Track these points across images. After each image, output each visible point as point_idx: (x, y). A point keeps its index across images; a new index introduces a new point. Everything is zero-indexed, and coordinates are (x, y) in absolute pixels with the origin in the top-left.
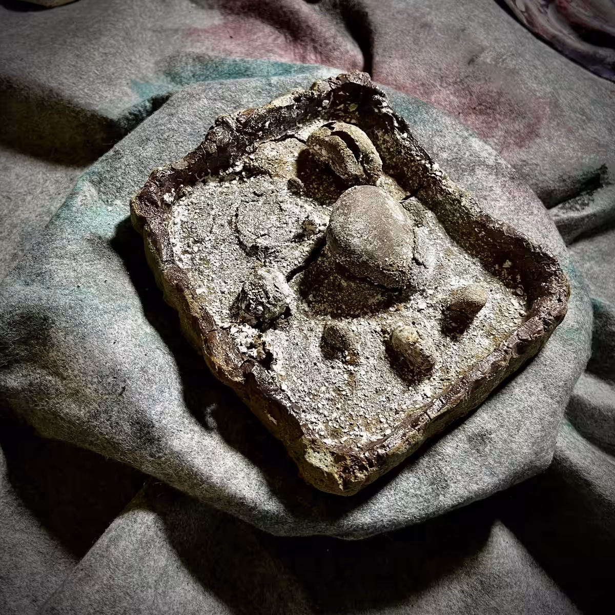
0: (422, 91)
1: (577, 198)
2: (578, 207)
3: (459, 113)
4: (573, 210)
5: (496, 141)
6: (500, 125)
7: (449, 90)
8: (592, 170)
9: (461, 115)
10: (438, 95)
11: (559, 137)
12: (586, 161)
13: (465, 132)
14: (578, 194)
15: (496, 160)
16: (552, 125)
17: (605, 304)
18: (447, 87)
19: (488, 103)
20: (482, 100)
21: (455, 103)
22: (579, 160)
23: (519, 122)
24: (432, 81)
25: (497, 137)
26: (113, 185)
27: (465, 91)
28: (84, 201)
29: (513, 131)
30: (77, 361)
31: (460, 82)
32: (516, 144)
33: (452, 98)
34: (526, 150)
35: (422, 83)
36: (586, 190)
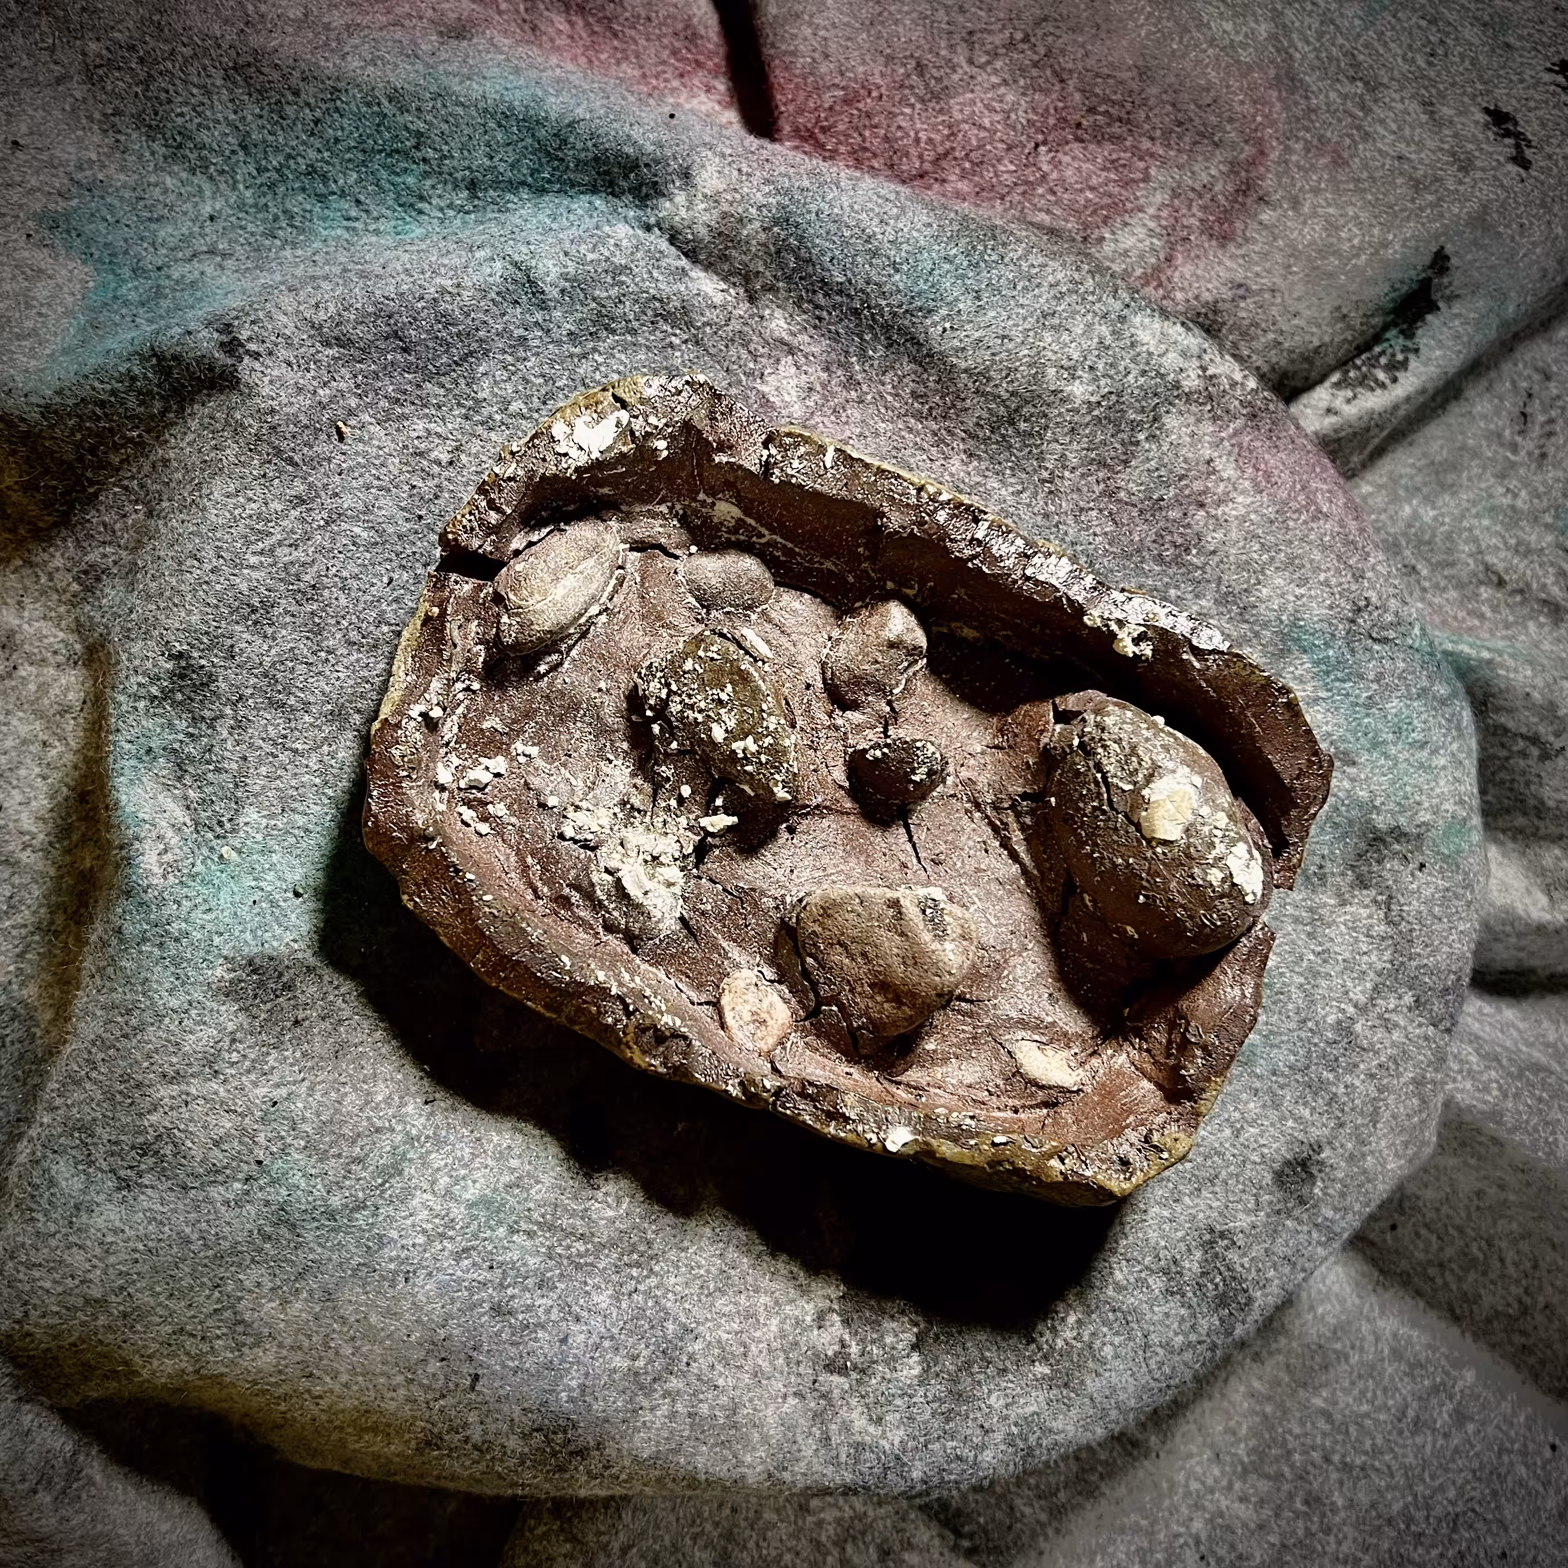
0: (921, 91)
1: (1377, 349)
2: (1381, 375)
3: (1037, 146)
4: (1372, 390)
5: (1152, 225)
6: (1153, 172)
7: (996, 71)
8: (1413, 273)
9: (1043, 149)
10: (970, 95)
11: (1316, 191)
12: (1395, 251)
13: (1111, 300)
14: (1377, 338)
15: (1204, 369)
16: (1294, 158)
17: (1481, 661)
18: (989, 63)
19: (1114, 102)
20: (1097, 95)
21: (1020, 113)
22: (1377, 252)
23: (1207, 160)
24: (943, 53)
25: (1151, 211)
26: (218, 770)
27: (1043, 68)
28: (168, 857)
29: (1193, 189)
30: (337, 1353)
31: (1026, 39)
32: (1207, 230)
33: (1010, 98)
34: (1239, 252)
35: (919, 64)
36: (1396, 325)
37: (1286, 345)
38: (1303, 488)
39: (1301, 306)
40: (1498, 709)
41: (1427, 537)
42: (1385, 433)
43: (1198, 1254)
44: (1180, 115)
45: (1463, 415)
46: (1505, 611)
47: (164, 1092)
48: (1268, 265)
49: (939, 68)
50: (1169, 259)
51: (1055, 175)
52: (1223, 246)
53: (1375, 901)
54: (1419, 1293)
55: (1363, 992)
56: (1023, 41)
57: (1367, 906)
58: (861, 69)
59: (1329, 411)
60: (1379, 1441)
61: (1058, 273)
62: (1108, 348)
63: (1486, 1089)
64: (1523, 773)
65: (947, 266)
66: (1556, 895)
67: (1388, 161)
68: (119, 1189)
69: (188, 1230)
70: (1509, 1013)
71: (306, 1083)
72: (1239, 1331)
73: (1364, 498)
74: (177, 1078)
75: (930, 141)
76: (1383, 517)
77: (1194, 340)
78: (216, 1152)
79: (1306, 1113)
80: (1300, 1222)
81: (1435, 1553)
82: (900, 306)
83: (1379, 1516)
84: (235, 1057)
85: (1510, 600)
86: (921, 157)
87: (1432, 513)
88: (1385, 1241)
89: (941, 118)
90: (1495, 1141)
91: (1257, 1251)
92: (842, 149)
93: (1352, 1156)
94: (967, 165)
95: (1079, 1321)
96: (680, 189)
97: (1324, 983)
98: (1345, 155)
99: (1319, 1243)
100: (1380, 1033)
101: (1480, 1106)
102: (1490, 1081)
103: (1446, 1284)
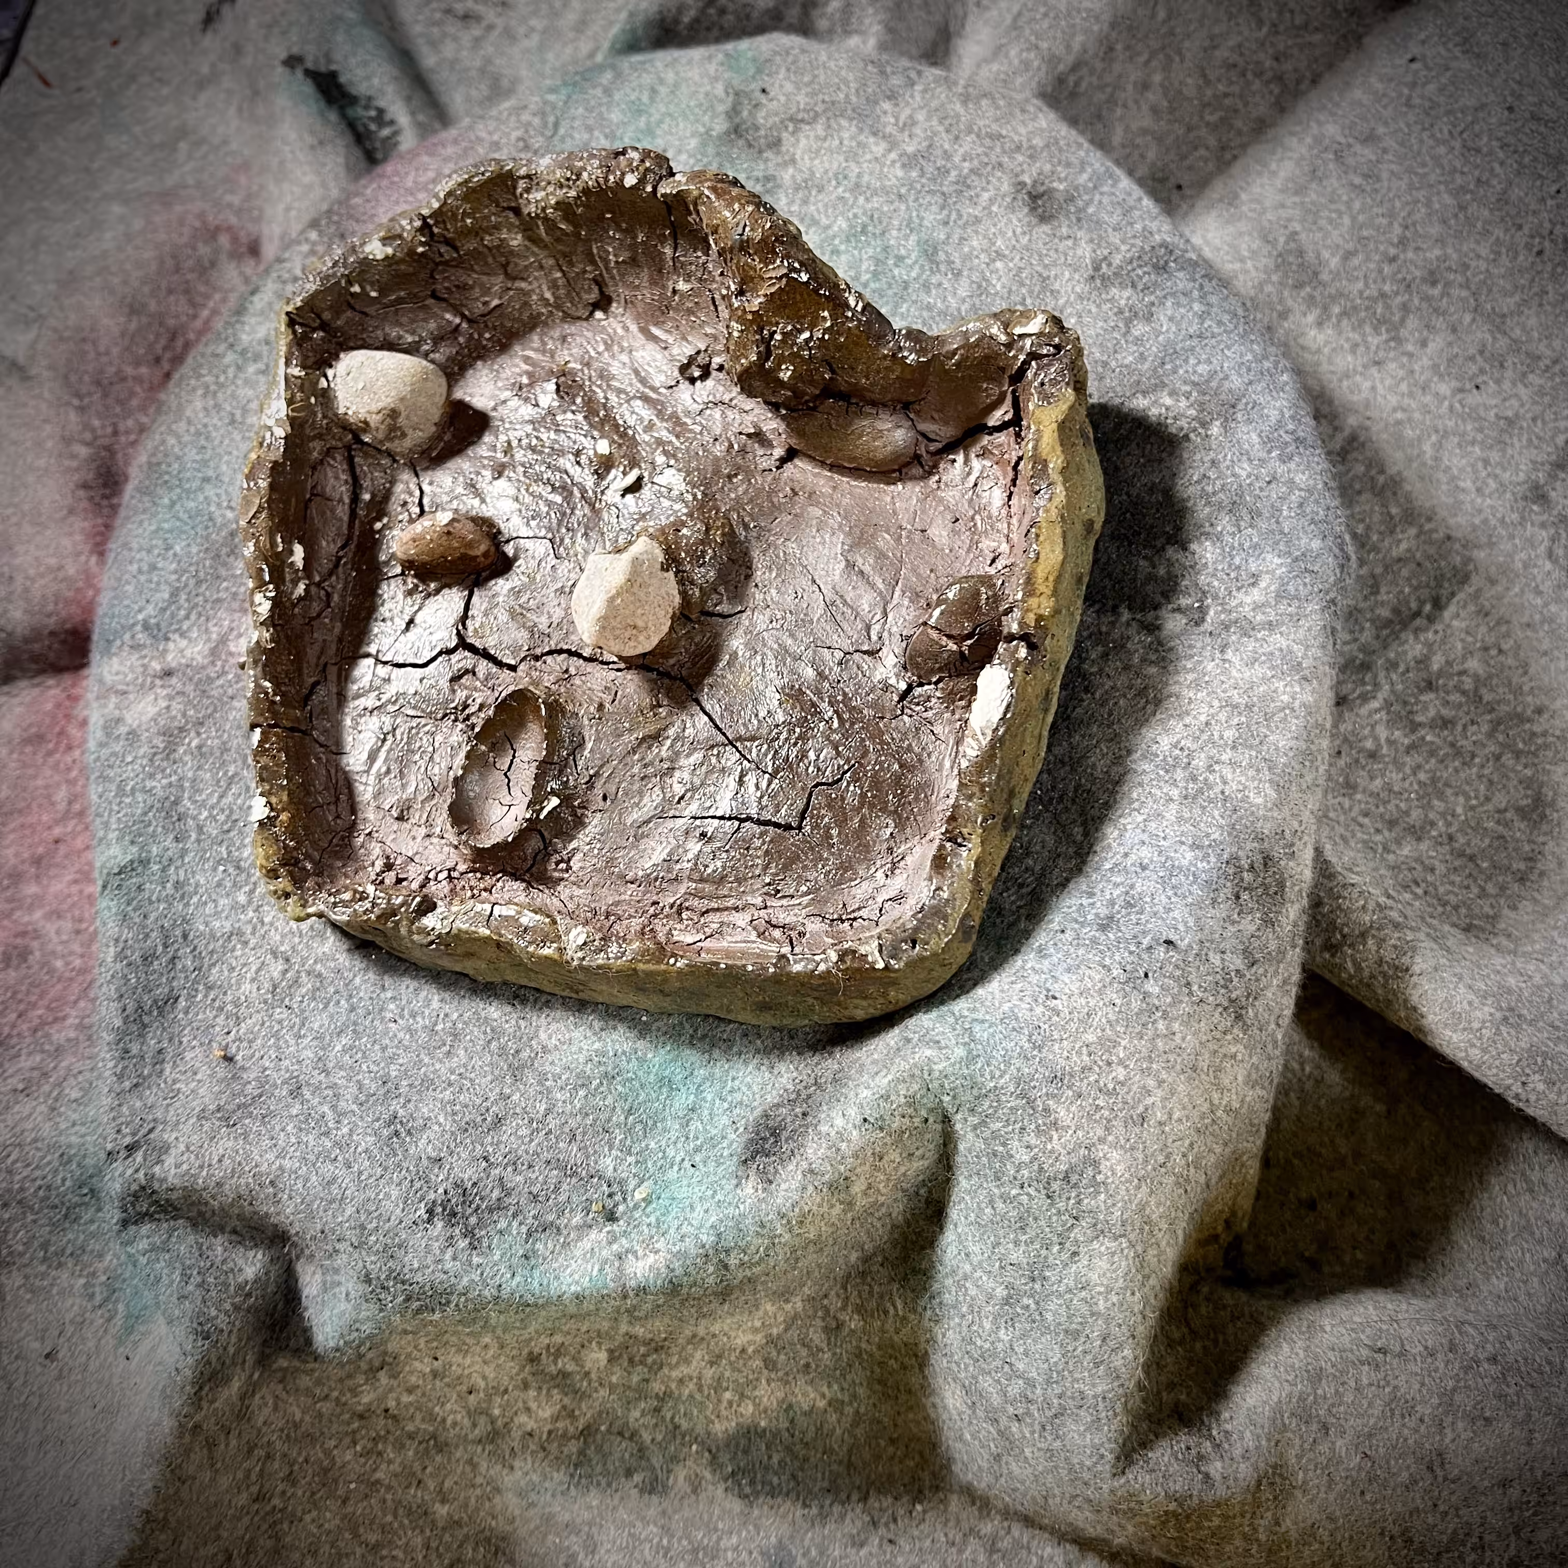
36: (344, 106)
53: (793, 133)
55: (877, 144)
57: (798, 140)
79: (986, 195)
80: (1091, 201)
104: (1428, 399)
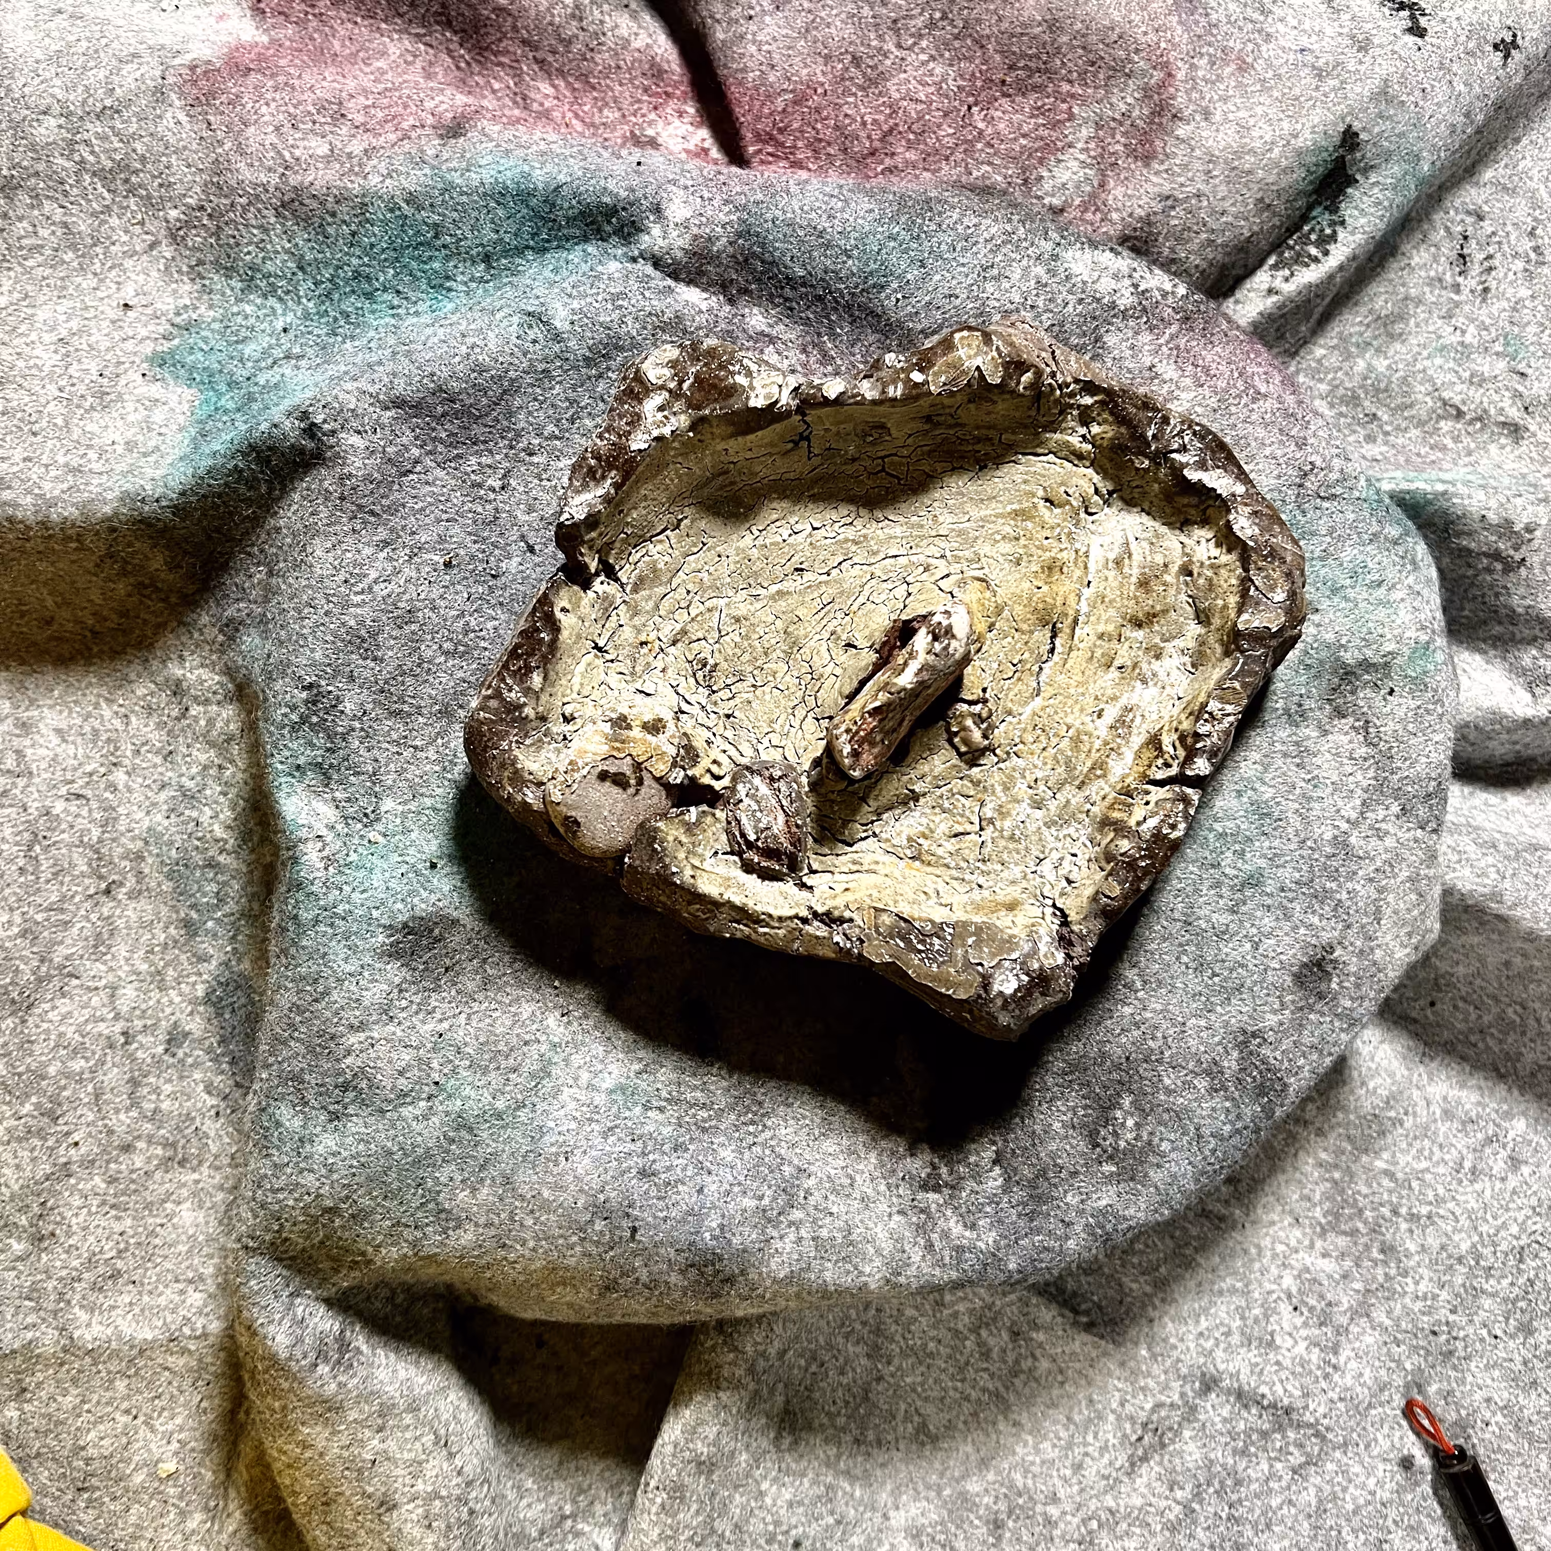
0: (860, 81)
1: (1306, 228)
2: (1313, 251)
3: (970, 108)
4: (1307, 265)
5: (1082, 157)
6: (1076, 110)
7: (923, 50)
8: (1325, 155)
9: (975, 109)
10: (903, 76)
11: (1225, 99)
12: (1306, 139)
13: (1043, 243)
14: (1305, 218)
15: (1136, 286)
16: (1200, 73)
17: (1436, 494)
18: (915, 44)
19: (1031, 57)
20: (1014, 53)
21: (950, 82)
22: (1288, 143)
23: (1122, 91)
24: (874, 43)
25: (1080, 145)
26: (357, 774)
27: (963, 39)
28: (325, 853)
29: (1114, 119)
30: (522, 1225)
31: (944, 17)
32: (1131, 152)
33: (939, 70)
34: (1162, 168)
35: (854, 58)
36: (1320, 204)
37: (1219, 241)
38: (1241, 374)
39: (1226, 204)
40: (1459, 534)
41: (1382, 386)
42: (1327, 300)
43: (1235, 1054)
44: (1091, 56)
45: (1402, 269)
46: (1467, 440)
47: (353, 1039)
48: (1190, 174)
49: (872, 57)
50: (1102, 185)
51: (990, 131)
52: (1147, 165)
53: (1353, 727)
54: (1464, 1058)
55: (1353, 808)
56: (942, 19)
57: (1347, 733)
58: (805, 72)
59: (1270, 291)
60: (1441, 1191)
61: (992, 228)
62: (1046, 285)
63: (1484, 874)
64: (1491, 587)
65: (892, 244)
66: (1538, 691)
67: (1292, 57)
68: (331, 1121)
69: (389, 1144)
70: (1514, 800)
71: (463, 1016)
72: (1278, 1112)
73: (1319, 361)
74: (361, 1027)
75: (875, 121)
76: (1339, 374)
77: (1124, 262)
78: (402, 1080)
79: (1315, 920)
80: (1323, 1014)
81: (1505, 1282)
82: (856, 287)
83: (1450, 1257)
84: (404, 1003)
85: (1470, 429)
86: (869, 137)
87: (1386, 362)
88: (1426, 1017)
89: (881, 100)
90: (1499, 918)
91: (1286, 1044)
92: (800, 144)
93: (1362, 952)
94: (911, 136)
95: (1136, 1124)
96: (654, 222)
97: (1316, 805)
98: (1249, 60)
99: (1342, 1030)
100: (1374, 842)
101: (1481, 889)
102: (1488, 866)
103: (1488, 1048)
104: (1274, 1271)
